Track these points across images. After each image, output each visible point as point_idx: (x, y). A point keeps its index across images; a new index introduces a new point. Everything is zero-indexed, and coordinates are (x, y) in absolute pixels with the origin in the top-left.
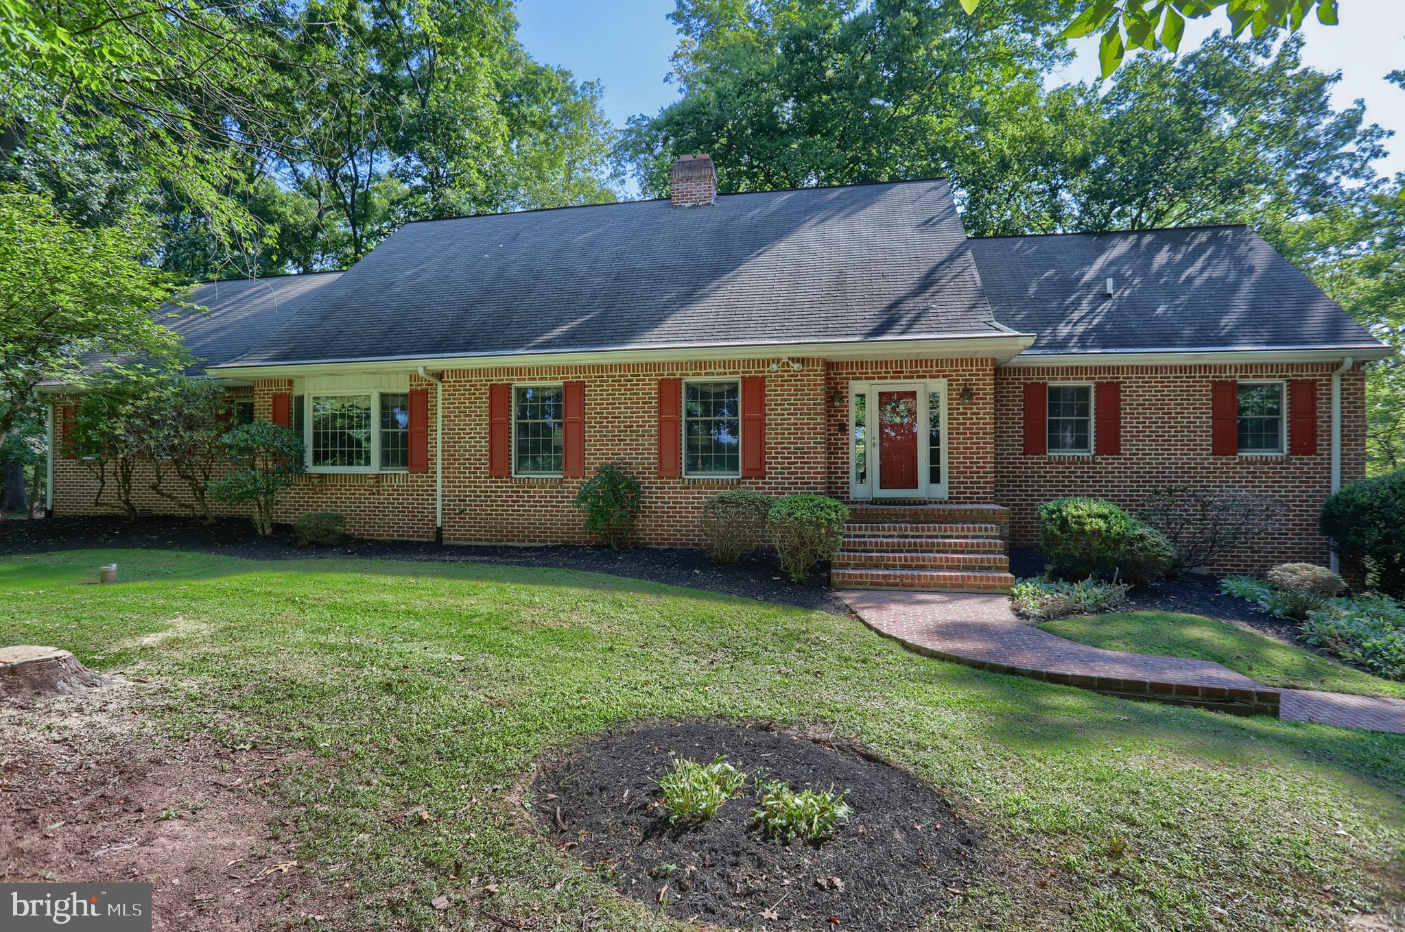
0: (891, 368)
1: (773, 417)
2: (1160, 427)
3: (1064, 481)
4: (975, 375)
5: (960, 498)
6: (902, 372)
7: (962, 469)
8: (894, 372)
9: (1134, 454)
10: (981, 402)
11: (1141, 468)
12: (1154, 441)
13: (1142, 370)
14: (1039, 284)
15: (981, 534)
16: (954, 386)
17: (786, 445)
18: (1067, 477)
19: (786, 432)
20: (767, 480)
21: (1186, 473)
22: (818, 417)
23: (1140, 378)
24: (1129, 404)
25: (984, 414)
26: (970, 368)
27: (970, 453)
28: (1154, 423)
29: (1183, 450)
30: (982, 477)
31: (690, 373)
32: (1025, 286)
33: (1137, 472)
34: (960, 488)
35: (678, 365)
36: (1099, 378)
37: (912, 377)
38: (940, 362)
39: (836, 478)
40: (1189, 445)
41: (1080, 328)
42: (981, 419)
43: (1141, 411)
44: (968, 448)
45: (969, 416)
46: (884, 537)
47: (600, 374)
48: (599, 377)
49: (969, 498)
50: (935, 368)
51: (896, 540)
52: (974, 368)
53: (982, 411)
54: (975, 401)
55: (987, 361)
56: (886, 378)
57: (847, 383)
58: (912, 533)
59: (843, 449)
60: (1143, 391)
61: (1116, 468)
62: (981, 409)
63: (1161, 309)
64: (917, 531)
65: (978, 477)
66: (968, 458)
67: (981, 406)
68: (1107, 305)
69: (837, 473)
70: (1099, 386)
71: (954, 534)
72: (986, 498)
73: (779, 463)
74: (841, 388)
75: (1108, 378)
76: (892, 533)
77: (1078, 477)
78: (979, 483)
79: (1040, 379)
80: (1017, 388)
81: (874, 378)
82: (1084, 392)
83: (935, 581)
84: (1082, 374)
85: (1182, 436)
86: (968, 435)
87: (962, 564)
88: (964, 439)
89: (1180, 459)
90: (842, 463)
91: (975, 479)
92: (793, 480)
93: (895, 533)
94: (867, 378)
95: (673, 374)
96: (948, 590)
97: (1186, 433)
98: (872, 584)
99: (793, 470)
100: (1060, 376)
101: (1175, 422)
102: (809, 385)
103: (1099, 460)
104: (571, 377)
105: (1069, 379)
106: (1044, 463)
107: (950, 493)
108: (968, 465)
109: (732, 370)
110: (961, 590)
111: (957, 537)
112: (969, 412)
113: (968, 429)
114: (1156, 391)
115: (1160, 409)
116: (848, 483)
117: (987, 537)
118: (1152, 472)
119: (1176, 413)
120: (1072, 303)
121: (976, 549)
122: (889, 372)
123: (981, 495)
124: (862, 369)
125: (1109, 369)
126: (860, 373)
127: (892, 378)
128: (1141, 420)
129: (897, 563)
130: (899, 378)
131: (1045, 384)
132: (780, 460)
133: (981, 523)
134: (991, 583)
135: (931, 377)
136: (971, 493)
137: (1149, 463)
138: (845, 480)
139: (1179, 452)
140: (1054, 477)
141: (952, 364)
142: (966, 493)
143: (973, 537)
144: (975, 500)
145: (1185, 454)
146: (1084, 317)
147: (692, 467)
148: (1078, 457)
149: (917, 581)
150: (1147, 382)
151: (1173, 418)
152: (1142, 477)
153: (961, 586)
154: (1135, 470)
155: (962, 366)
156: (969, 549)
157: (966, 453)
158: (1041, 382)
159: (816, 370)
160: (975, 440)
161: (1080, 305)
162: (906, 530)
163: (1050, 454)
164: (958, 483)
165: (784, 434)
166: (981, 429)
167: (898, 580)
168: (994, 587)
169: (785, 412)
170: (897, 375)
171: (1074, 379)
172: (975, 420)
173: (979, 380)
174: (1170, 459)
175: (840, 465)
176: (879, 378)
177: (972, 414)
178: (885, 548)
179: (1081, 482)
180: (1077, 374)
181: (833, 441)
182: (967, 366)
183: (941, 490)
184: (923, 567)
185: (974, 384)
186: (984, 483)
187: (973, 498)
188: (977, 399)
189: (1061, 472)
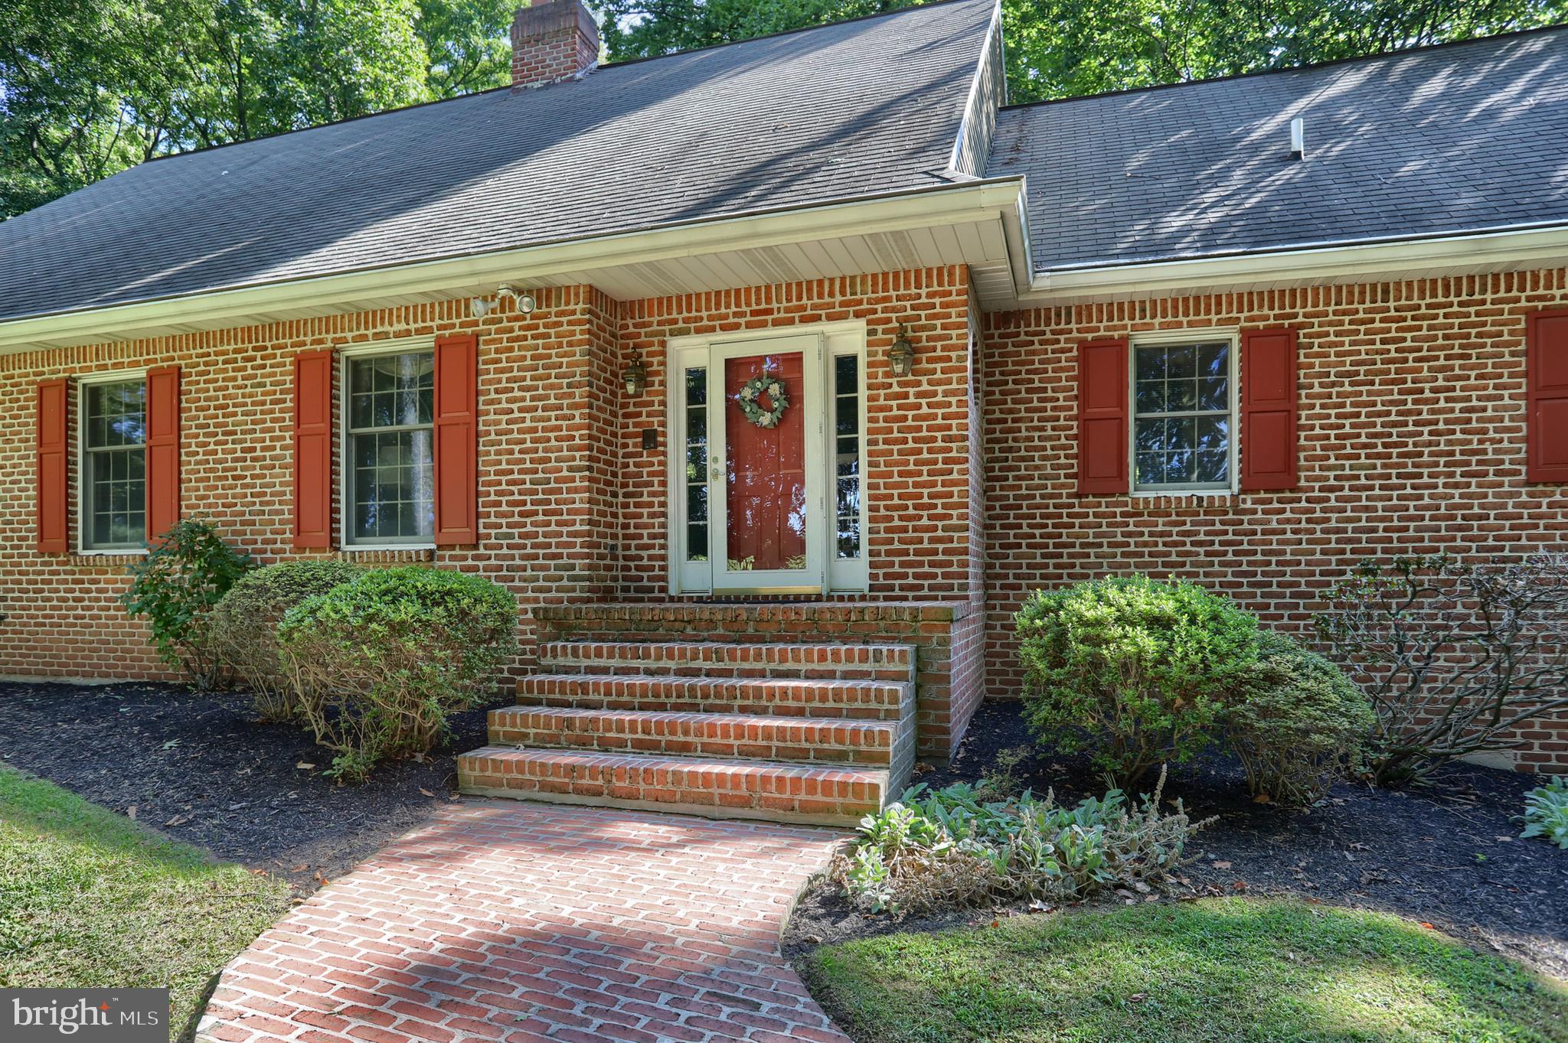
0: (748, 304)
1: (492, 417)
2: (1394, 424)
3: (1168, 554)
4: (926, 307)
5: (892, 588)
6: (769, 312)
7: (897, 523)
8: (753, 313)
9: (1332, 489)
10: (939, 366)
11: (1349, 520)
12: (1378, 456)
13: (1351, 293)
14: (1154, 155)
15: (865, 667)
16: (880, 336)
17: (516, 476)
18: (1175, 544)
19: (517, 448)
20: (482, 551)
21: (1460, 528)
22: (577, 413)
23: (1344, 313)
24: (1320, 375)
25: (946, 394)
26: (913, 291)
27: (916, 485)
28: (1379, 414)
29: (1452, 475)
30: (940, 540)
31: (349, 335)
32: (1123, 159)
33: (1337, 531)
34: (892, 564)
35: (328, 322)
36: (1248, 319)
37: (790, 322)
38: (847, 283)
39: (638, 547)
40: (1468, 463)
41: (1213, 216)
42: (939, 405)
43: (1348, 388)
44: (910, 474)
45: (912, 400)
46: (649, 672)
47: (205, 350)
48: (203, 355)
49: (912, 588)
50: (838, 298)
51: (673, 680)
52: (924, 291)
53: (940, 389)
54: (925, 365)
55: (951, 274)
56: (736, 327)
57: (663, 344)
58: (708, 665)
59: (650, 484)
60: (1353, 343)
61: (1288, 521)
62: (939, 383)
63: (1413, 166)
64: (720, 660)
65: (932, 540)
66: (910, 497)
67: (939, 375)
68: (1290, 171)
69: (641, 537)
70: (1248, 336)
71: (803, 667)
72: (951, 588)
73: (504, 515)
74: (650, 354)
75: (1268, 316)
76: (665, 663)
77: (1201, 544)
78: (935, 552)
79: (1115, 328)
80: (1063, 351)
81: (712, 329)
82: (1215, 350)
83: (684, 787)
84: (1208, 312)
85: (1449, 443)
86: (911, 445)
87: (775, 743)
88: (900, 452)
89: (1445, 497)
90: (652, 515)
91: (926, 545)
92: (529, 551)
93: (672, 665)
94: (699, 331)
95: (320, 342)
96: (716, 811)
97: (1459, 436)
98: (544, 787)
99: (529, 528)
100: (1158, 320)
101: (1432, 412)
102: (560, 345)
103: (1249, 505)
104: (161, 359)
105: (1180, 325)
106: (1124, 514)
107: (873, 577)
108: (911, 511)
109: (420, 324)
110: (746, 813)
111: (810, 675)
112: (912, 391)
113: (910, 429)
114: (1383, 342)
115: (1393, 382)
116: (664, 558)
117: (881, 676)
118: (1375, 530)
119: (1433, 390)
120: (1211, 177)
121: (831, 704)
122: (743, 314)
123: (940, 580)
124: (689, 310)
125: (1273, 296)
126: (686, 321)
127: (749, 326)
128: (1348, 409)
129: (627, 736)
130: (763, 325)
131: (1125, 339)
132: (504, 508)
133: (886, 640)
134: (819, 797)
135: (831, 318)
136: (916, 576)
137: (1366, 509)
138: (656, 552)
139: (1441, 481)
140: (1145, 544)
141: (875, 284)
142: (905, 576)
143: (847, 675)
144: (925, 592)
145: (1456, 486)
146: (1228, 197)
147: (361, 529)
148: (1200, 499)
149: (642, 786)
150: (1363, 322)
151: (1426, 401)
152: (1349, 541)
153: (746, 803)
154: (1333, 524)
155: (896, 288)
156: (817, 704)
157: (906, 485)
158: (1116, 334)
159: (574, 312)
160: (925, 455)
161: (1226, 178)
162: (695, 658)
163: (1141, 495)
164: (888, 553)
165: (511, 452)
166: (940, 428)
167: (600, 782)
168: (829, 809)
169: (515, 406)
170: (760, 318)
171: (1190, 324)
172: (925, 410)
173: (935, 316)
174: (1420, 497)
175: (645, 520)
176: (724, 328)
177: (918, 395)
178: (625, 698)
179: (1207, 554)
180: (1197, 313)
181: (632, 468)
182: (907, 286)
183: (856, 573)
184: (683, 750)
185: (923, 328)
186: (945, 552)
187: (921, 587)
188: (930, 360)
189: (1162, 534)
